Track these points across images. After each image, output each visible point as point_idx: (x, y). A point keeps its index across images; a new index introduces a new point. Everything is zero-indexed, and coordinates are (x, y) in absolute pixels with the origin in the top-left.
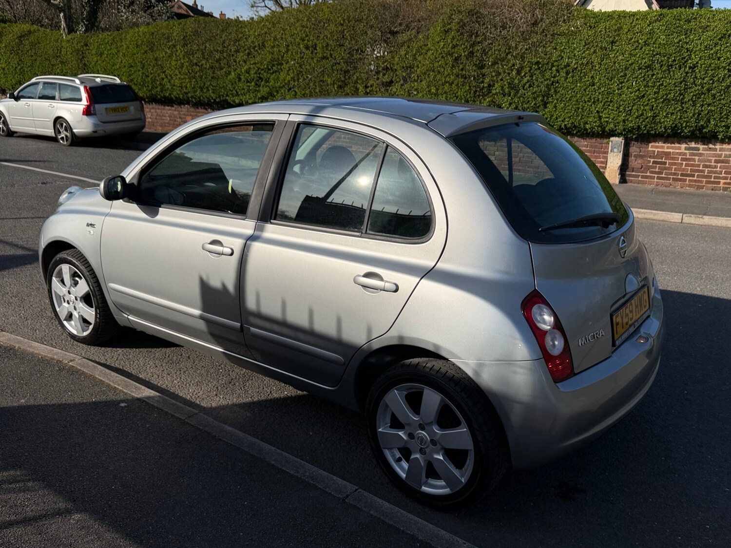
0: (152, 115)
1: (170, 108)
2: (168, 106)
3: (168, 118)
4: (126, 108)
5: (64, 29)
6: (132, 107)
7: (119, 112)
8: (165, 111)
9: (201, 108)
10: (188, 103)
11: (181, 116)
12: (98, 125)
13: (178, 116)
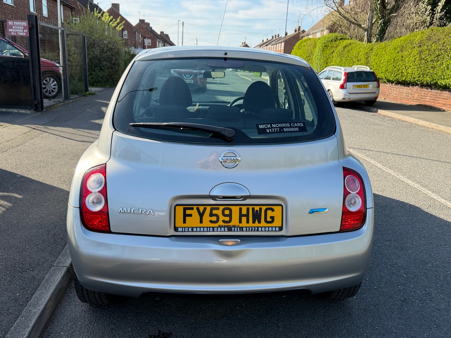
0: (397, 92)
1: (407, 88)
2: (406, 87)
3: (405, 94)
4: (367, 85)
5: (365, 41)
6: (371, 86)
7: (361, 87)
8: (404, 90)
9: (425, 88)
10: (417, 85)
11: (412, 93)
12: (346, 94)
13: (411, 93)
